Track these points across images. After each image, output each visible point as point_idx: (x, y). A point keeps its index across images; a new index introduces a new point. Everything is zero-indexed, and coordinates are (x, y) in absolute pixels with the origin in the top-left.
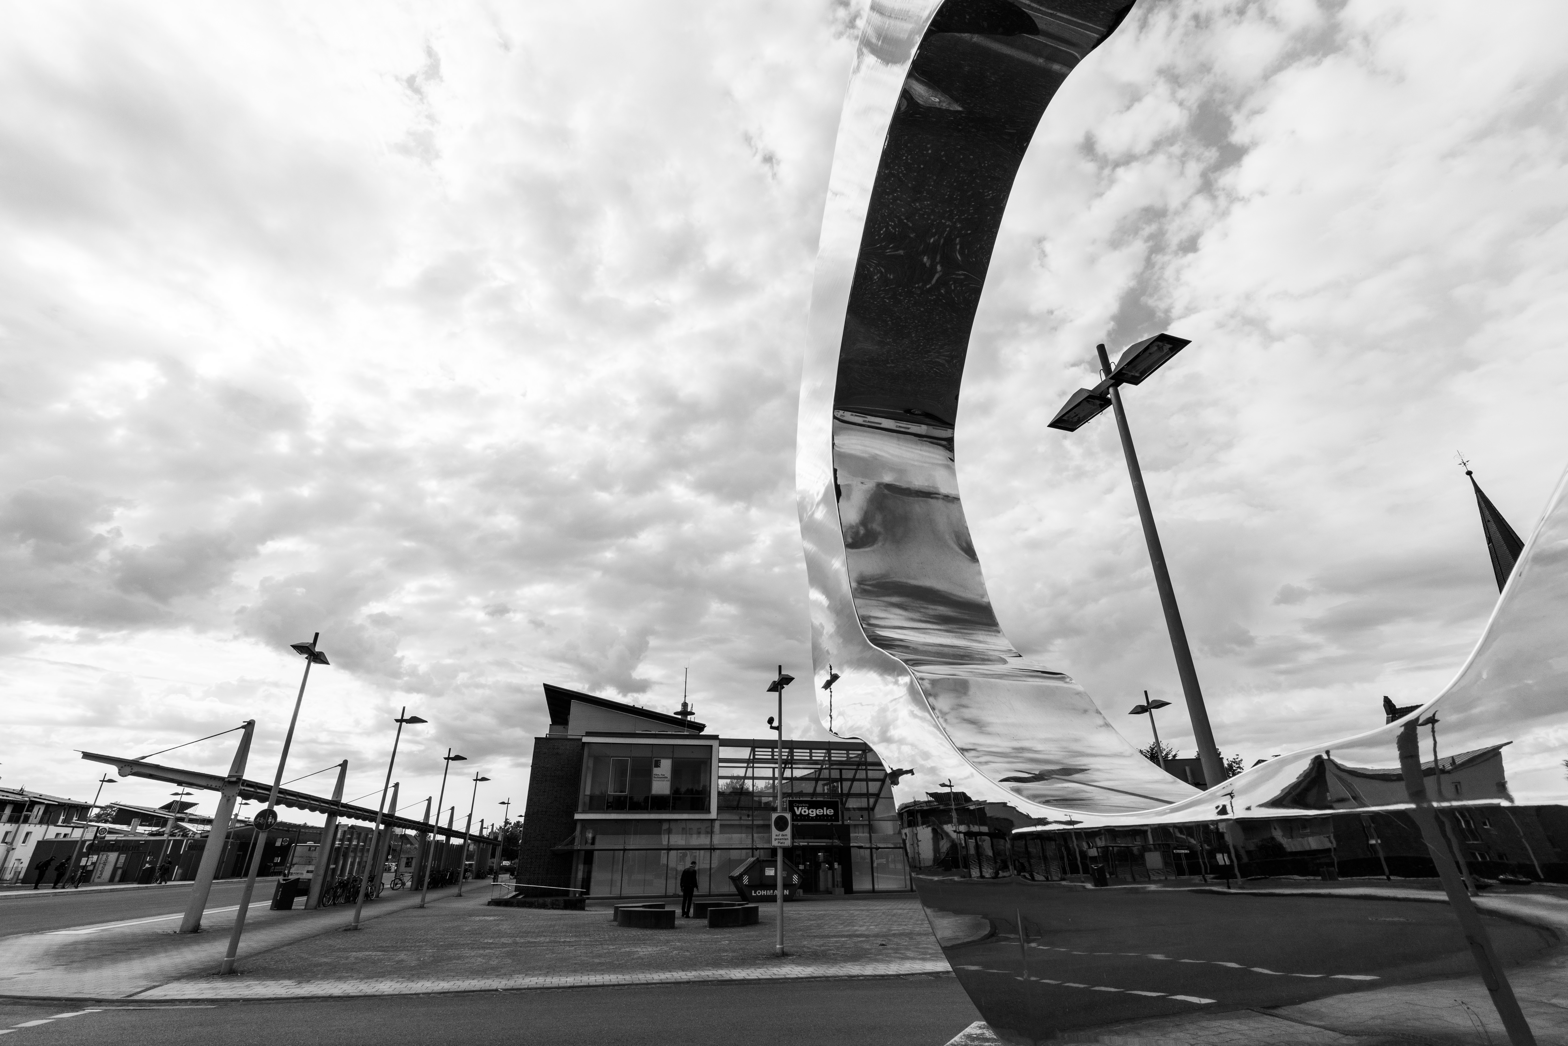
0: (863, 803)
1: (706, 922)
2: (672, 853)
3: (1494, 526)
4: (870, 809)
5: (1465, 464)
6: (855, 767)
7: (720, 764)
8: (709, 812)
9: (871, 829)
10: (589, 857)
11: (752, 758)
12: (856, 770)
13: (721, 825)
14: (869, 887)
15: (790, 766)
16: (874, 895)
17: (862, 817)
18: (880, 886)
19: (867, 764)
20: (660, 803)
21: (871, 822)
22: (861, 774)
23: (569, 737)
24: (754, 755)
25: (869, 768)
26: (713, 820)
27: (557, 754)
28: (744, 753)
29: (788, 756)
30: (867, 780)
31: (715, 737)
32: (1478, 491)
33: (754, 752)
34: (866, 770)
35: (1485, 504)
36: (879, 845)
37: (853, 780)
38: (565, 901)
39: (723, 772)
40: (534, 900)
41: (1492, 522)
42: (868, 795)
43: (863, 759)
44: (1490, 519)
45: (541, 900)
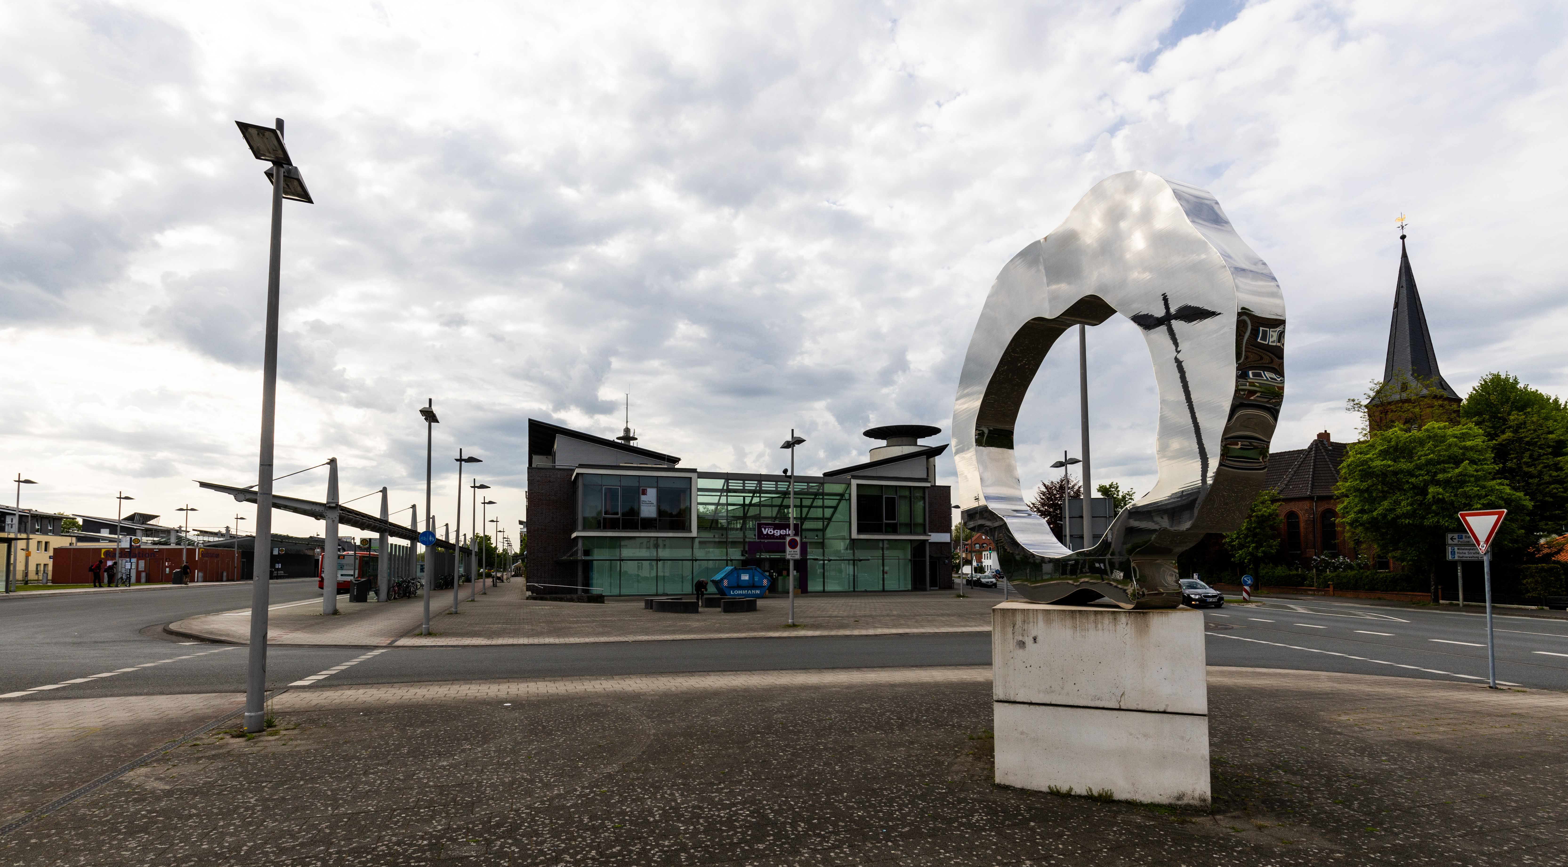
0: (819, 525)
1: (719, 609)
2: (660, 563)
3: (1405, 292)
4: (824, 530)
5: (1403, 227)
6: (813, 497)
7: (699, 493)
8: (690, 531)
9: (822, 545)
10: (588, 566)
11: (725, 488)
12: (814, 499)
13: (700, 542)
14: (820, 588)
15: (758, 495)
16: (824, 593)
17: (817, 536)
18: (829, 588)
19: (823, 494)
20: (648, 524)
21: (826, 541)
22: (819, 502)
23: (557, 467)
24: (728, 486)
25: (825, 497)
26: (693, 538)
27: (550, 481)
28: (719, 484)
29: (756, 487)
30: (823, 507)
31: (694, 471)
32: (1405, 256)
33: (728, 483)
34: (823, 499)
35: (1406, 271)
36: (831, 558)
37: (810, 507)
38: (588, 597)
39: (701, 499)
40: (563, 596)
41: (1405, 288)
42: (823, 519)
43: (821, 491)
44: (1404, 285)
45: (569, 596)
